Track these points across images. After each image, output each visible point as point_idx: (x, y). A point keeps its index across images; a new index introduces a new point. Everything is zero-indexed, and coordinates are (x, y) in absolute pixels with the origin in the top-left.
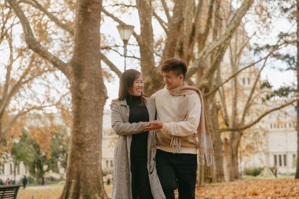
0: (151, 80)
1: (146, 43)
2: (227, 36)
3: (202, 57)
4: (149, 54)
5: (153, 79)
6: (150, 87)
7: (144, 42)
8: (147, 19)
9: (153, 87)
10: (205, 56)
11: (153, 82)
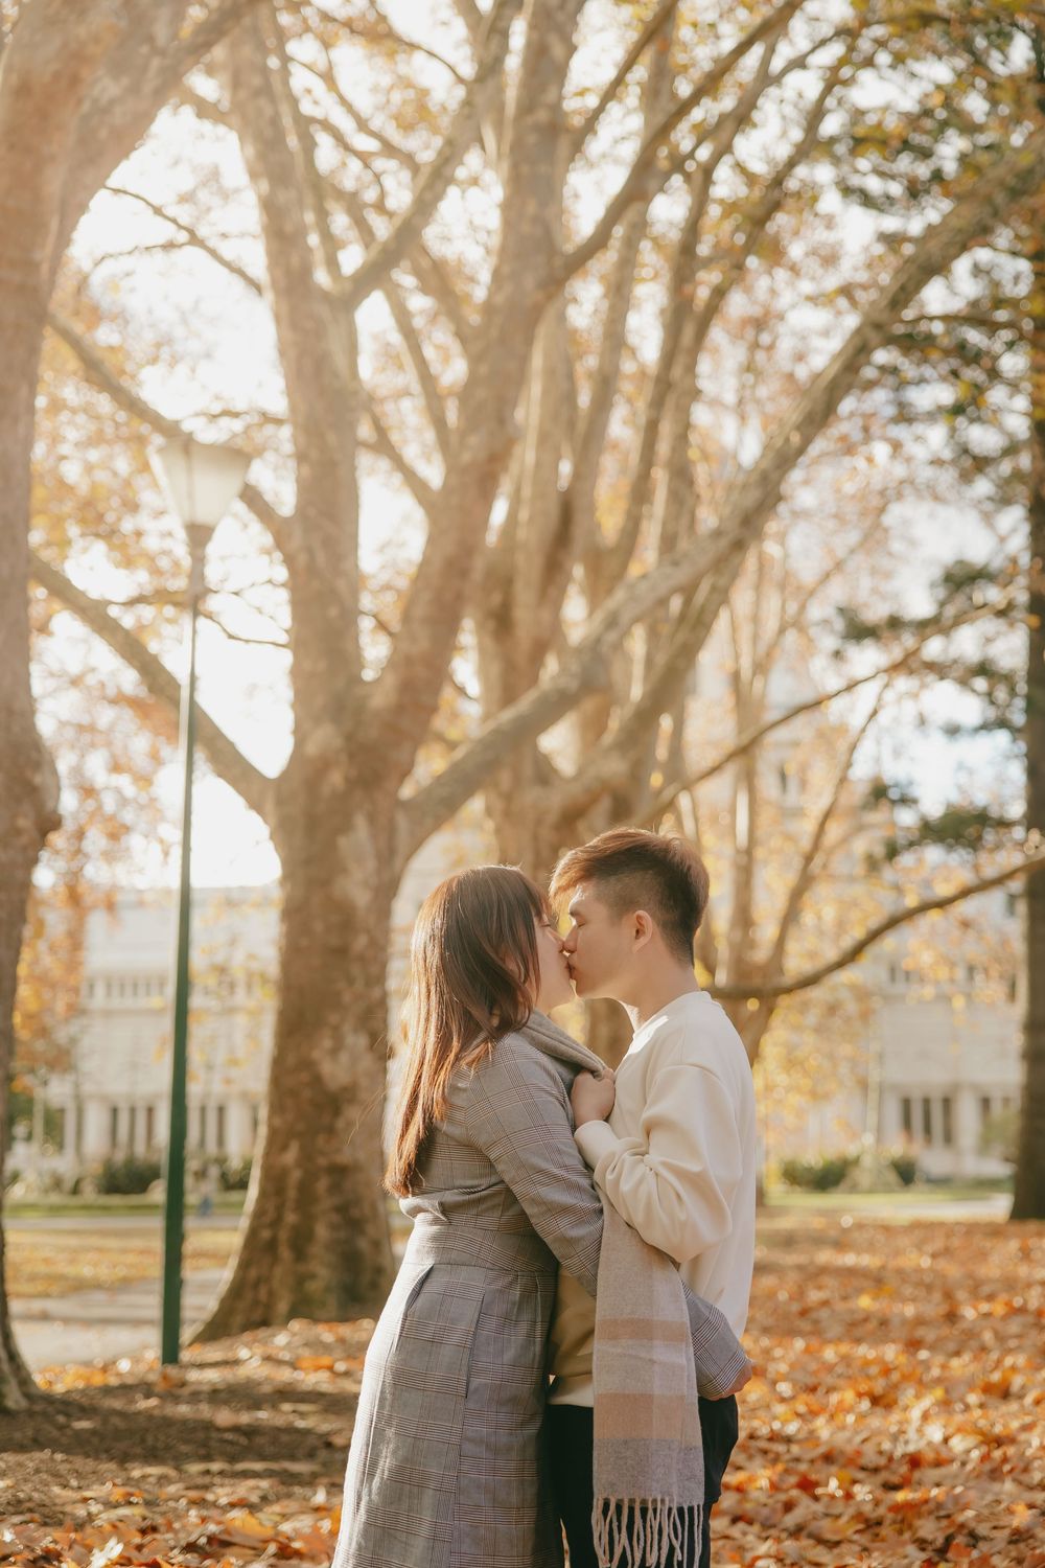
0: (338, 742)
1: (321, 558)
2: (724, 543)
3: (598, 641)
4: (333, 612)
5: (349, 738)
6: (336, 779)
7: (310, 551)
8: (332, 438)
9: (348, 780)
10: (612, 637)
11: (352, 756)
